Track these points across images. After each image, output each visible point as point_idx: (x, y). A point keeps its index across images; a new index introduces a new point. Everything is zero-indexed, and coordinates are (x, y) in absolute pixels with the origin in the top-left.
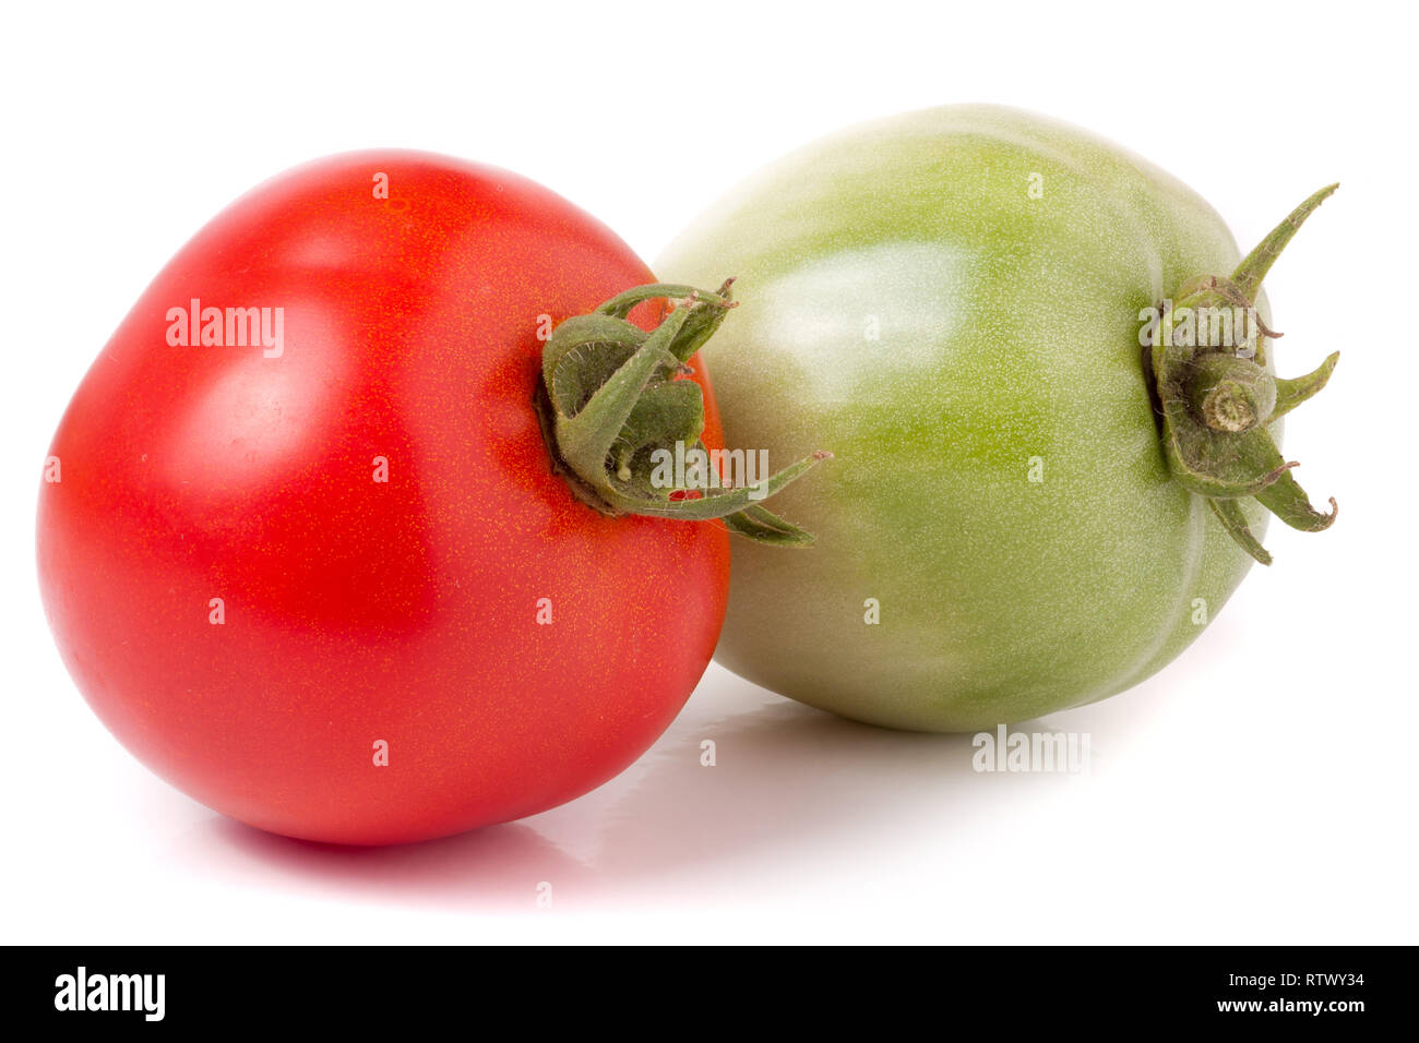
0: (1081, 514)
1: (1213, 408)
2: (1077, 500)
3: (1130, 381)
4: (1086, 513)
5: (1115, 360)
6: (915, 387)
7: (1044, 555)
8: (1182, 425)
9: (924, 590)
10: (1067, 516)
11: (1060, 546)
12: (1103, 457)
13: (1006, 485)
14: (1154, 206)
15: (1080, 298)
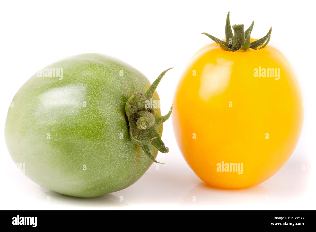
0: (108, 149)
1: (139, 124)
2: (107, 145)
3: (121, 118)
4: (110, 148)
5: (117, 113)
6: (70, 120)
7: (100, 158)
8: (134, 127)
9: (73, 166)
10: (105, 149)
11: (104, 156)
12: (113, 135)
13: (90, 142)
14: (129, 77)
15: (109, 99)
